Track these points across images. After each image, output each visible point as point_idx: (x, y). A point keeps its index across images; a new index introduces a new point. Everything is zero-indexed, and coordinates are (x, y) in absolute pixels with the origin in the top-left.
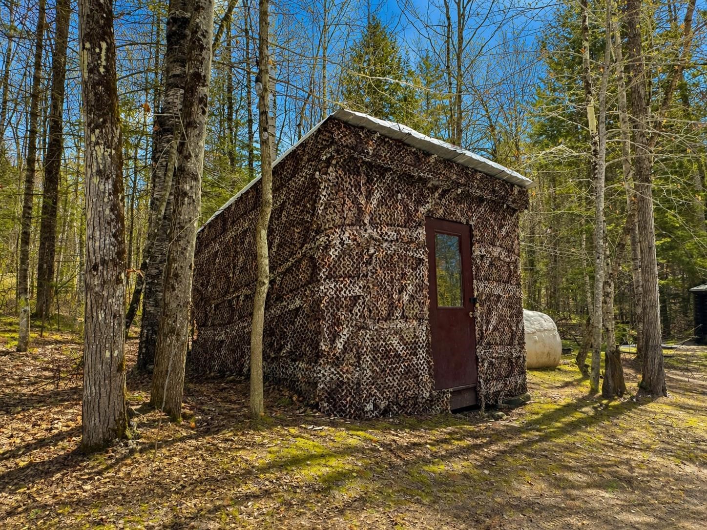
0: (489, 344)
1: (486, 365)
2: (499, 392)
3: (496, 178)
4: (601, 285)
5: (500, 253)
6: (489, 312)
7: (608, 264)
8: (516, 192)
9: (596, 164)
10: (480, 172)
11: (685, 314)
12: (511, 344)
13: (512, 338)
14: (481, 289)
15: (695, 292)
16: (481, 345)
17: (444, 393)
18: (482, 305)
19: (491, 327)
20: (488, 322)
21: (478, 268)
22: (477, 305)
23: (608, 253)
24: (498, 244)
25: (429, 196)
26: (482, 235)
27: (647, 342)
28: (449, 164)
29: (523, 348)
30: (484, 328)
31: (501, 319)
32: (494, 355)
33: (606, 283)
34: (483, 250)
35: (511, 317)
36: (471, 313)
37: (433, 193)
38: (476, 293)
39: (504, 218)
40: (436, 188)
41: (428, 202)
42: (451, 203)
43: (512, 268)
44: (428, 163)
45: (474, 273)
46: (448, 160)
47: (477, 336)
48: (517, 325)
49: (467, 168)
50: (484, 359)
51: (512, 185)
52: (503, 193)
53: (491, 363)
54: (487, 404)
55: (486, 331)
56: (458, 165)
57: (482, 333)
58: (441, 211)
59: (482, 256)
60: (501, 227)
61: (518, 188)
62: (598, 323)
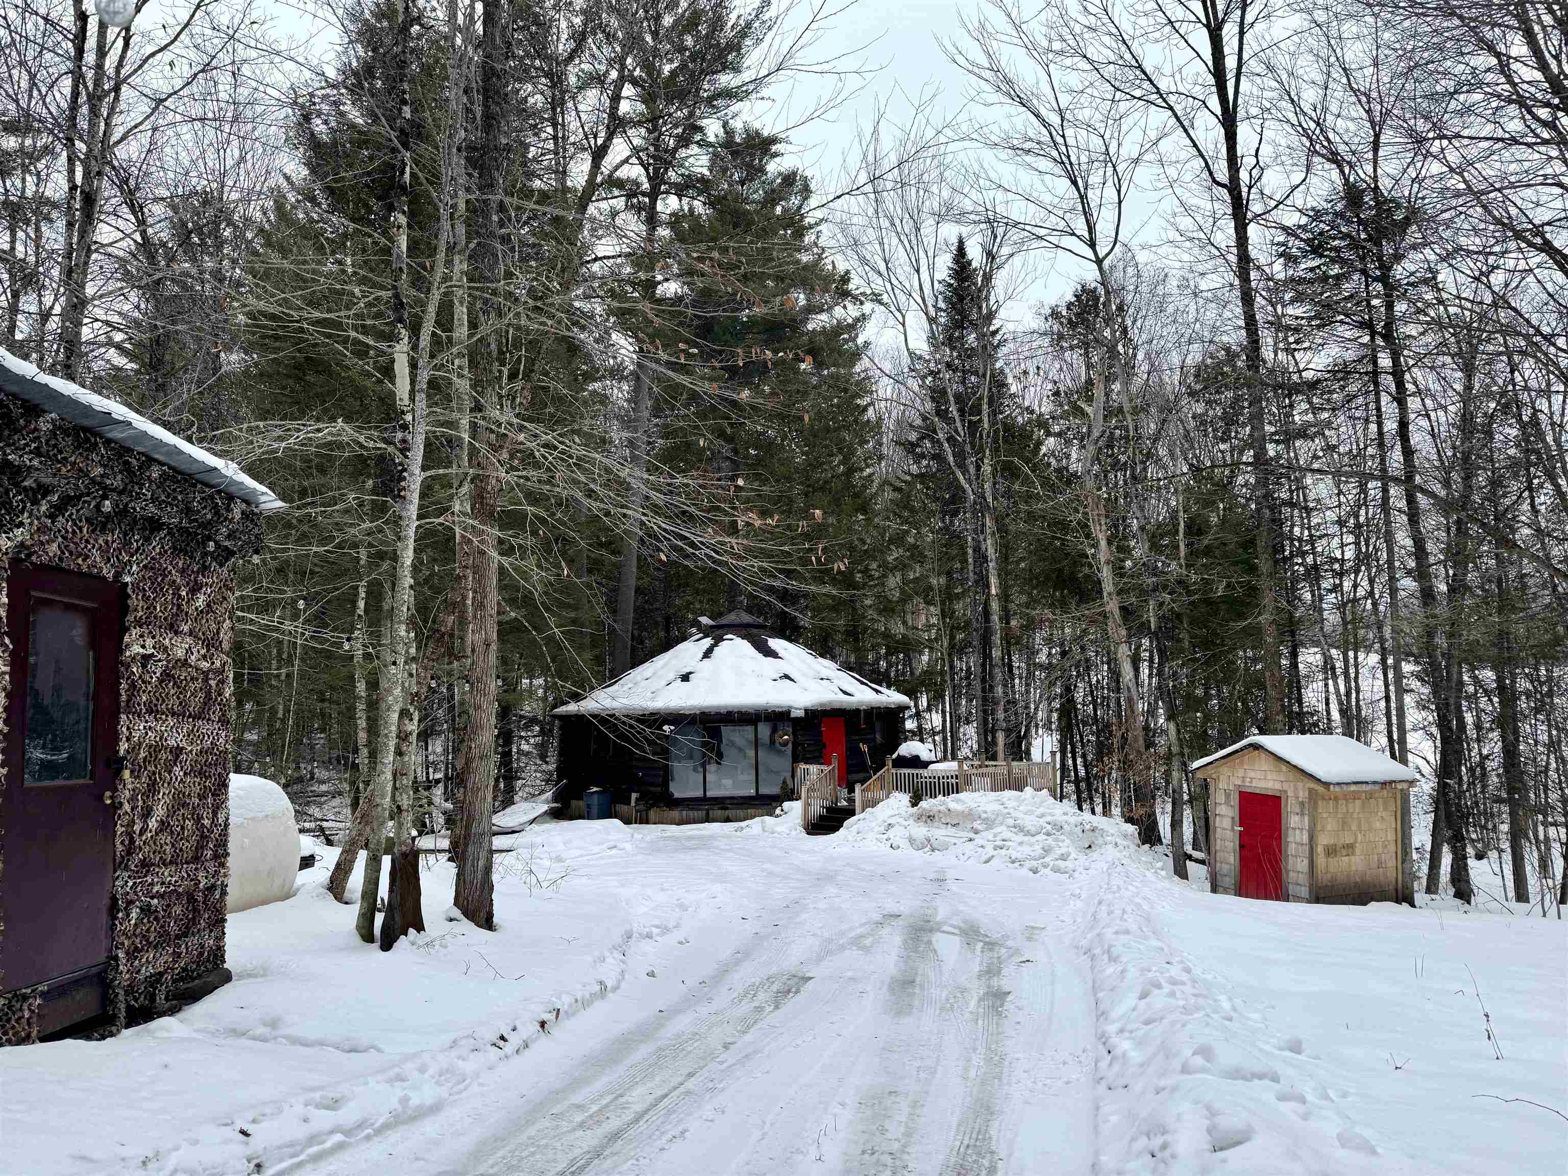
0: (145, 864)
1: (134, 915)
2: (161, 974)
3: (198, 481)
4: (395, 716)
5: (189, 651)
6: (152, 788)
7: (411, 675)
8: (237, 513)
9: (405, 470)
10: (162, 464)
11: (543, 757)
12: (196, 859)
13: (200, 847)
14: (137, 735)
15: (561, 717)
16: (127, 868)
17: (25, 998)
18: (136, 775)
19: (153, 824)
20: (147, 813)
21: (133, 686)
22: (126, 774)
23: (413, 651)
24: (186, 628)
25: (24, 508)
26: (151, 608)
27: (468, 827)
28: (87, 440)
29: (223, 865)
30: (137, 828)
31: (179, 802)
32: (156, 889)
33: (404, 714)
34: (149, 642)
35: (202, 797)
36: (108, 794)
37: (36, 502)
38: (123, 747)
39: (204, 568)
40: (44, 490)
41: (21, 524)
42: (80, 529)
43: (213, 683)
44: (33, 432)
45: (124, 698)
46: (85, 430)
47: (120, 848)
48: (215, 814)
49: (129, 450)
50: (132, 902)
51: (231, 498)
52: (209, 516)
53: (146, 910)
54: (129, 1008)
55: (141, 834)
56: (108, 441)
57: (132, 841)
58: (54, 548)
59: (146, 658)
60: (195, 589)
61: (244, 506)
62: (383, 796)
